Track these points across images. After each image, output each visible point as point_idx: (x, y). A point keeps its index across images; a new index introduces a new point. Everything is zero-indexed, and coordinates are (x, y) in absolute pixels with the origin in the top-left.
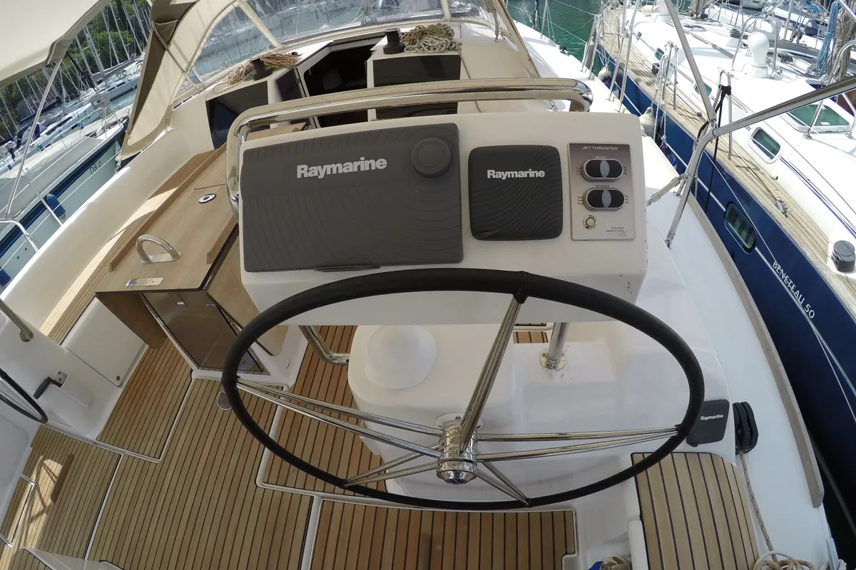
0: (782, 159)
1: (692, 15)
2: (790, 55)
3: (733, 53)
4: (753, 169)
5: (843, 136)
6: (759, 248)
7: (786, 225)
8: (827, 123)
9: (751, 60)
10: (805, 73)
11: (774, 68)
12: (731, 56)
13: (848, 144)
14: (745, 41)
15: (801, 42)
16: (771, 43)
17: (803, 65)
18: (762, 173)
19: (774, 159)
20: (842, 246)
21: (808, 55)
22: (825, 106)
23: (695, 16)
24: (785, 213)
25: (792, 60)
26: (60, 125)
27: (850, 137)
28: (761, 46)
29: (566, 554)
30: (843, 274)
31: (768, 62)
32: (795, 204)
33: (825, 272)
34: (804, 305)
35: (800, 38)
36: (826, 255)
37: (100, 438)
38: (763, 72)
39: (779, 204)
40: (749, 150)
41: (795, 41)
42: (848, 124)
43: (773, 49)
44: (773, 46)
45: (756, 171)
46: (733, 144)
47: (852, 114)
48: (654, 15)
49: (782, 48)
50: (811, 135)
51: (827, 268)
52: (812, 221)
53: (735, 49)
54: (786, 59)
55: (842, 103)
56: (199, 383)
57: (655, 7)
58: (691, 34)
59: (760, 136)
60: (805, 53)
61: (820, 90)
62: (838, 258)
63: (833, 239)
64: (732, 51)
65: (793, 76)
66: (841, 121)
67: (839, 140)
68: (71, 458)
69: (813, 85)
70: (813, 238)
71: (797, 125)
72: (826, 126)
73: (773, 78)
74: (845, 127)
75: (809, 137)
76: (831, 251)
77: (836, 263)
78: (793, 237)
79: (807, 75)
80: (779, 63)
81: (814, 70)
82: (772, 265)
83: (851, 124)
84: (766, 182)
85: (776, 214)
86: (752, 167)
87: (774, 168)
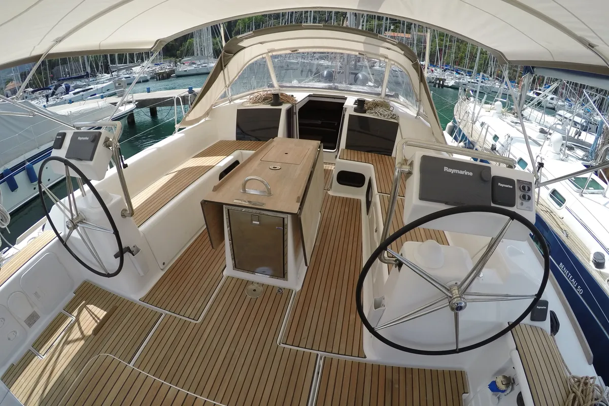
0: (567, 208)
1: (514, 114)
2: (574, 146)
3: (542, 143)
4: (550, 212)
5: (601, 196)
6: (551, 256)
7: (568, 243)
8: (592, 188)
9: (551, 149)
10: (581, 158)
11: (564, 154)
12: (540, 145)
13: (604, 201)
14: (549, 136)
15: (580, 138)
16: (564, 139)
17: (580, 153)
18: (555, 215)
19: (562, 207)
20: (598, 254)
21: (583, 146)
22: (592, 179)
23: (516, 114)
24: (567, 236)
25: (574, 149)
26: (83, 91)
27: (605, 197)
28: (558, 141)
29: (464, 393)
30: (598, 270)
31: (561, 150)
32: (573, 232)
33: (588, 267)
34: (576, 288)
35: (580, 135)
36: (589, 260)
37: (144, 300)
38: (558, 156)
39: (564, 232)
40: (547, 201)
41: (576, 138)
42: (604, 189)
43: (564, 142)
44: (565, 140)
45: (552, 214)
46: (540, 198)
47: (607, 183)
48: (492, 112)
49: (570, 141)
50: (583, 194)
51: (590, 266)
52: (581, 241)
53: (544, 141)
54: (571, 148)
55: (601, 177)
56: (229, 280)
57: (493, 106)
58: (516, 128)
59: (554, 194)
60: (582, 145)
61: (589, 168)
62: (595, 261)
63: (593, 252)
64: (541, 142)
65: (574, 160)
66: (600, 187)
67: (598, 198)
68: (115, 308)
69: (585, 166)
70: (582, 251)
71: (576, 189)
72: (592, 190)
73: (563, 160)
74: (602, 190)
75: (582, 196)
76: (592, 257)
77: (595, 264)
78: (572, 249)
79: (582, 159)
80: (567, 152)
81: (587, 157)
82: (559, 265)
83: (605, 188)
84: (557, 220)
85: (563, 237)
86: (549, 211)
87: (561, 212)
